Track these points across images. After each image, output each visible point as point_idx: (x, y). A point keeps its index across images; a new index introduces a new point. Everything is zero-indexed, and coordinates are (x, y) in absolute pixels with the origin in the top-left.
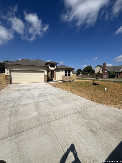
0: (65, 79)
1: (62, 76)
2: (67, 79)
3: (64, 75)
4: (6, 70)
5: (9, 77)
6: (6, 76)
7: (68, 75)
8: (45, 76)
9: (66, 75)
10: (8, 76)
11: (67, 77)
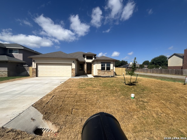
0: (102, 74)
1: (98, 70)
2: (105, 73)
3: (100, 69)
4: (33, 63)
5: (35, 70)
6: (33, 69)
7: (106, 69)
8: (72, 69)
9: (103, 69)
10: (34, 68)
11: (105, 71)
